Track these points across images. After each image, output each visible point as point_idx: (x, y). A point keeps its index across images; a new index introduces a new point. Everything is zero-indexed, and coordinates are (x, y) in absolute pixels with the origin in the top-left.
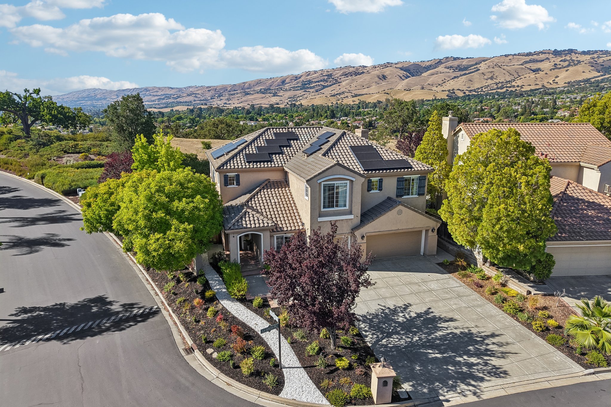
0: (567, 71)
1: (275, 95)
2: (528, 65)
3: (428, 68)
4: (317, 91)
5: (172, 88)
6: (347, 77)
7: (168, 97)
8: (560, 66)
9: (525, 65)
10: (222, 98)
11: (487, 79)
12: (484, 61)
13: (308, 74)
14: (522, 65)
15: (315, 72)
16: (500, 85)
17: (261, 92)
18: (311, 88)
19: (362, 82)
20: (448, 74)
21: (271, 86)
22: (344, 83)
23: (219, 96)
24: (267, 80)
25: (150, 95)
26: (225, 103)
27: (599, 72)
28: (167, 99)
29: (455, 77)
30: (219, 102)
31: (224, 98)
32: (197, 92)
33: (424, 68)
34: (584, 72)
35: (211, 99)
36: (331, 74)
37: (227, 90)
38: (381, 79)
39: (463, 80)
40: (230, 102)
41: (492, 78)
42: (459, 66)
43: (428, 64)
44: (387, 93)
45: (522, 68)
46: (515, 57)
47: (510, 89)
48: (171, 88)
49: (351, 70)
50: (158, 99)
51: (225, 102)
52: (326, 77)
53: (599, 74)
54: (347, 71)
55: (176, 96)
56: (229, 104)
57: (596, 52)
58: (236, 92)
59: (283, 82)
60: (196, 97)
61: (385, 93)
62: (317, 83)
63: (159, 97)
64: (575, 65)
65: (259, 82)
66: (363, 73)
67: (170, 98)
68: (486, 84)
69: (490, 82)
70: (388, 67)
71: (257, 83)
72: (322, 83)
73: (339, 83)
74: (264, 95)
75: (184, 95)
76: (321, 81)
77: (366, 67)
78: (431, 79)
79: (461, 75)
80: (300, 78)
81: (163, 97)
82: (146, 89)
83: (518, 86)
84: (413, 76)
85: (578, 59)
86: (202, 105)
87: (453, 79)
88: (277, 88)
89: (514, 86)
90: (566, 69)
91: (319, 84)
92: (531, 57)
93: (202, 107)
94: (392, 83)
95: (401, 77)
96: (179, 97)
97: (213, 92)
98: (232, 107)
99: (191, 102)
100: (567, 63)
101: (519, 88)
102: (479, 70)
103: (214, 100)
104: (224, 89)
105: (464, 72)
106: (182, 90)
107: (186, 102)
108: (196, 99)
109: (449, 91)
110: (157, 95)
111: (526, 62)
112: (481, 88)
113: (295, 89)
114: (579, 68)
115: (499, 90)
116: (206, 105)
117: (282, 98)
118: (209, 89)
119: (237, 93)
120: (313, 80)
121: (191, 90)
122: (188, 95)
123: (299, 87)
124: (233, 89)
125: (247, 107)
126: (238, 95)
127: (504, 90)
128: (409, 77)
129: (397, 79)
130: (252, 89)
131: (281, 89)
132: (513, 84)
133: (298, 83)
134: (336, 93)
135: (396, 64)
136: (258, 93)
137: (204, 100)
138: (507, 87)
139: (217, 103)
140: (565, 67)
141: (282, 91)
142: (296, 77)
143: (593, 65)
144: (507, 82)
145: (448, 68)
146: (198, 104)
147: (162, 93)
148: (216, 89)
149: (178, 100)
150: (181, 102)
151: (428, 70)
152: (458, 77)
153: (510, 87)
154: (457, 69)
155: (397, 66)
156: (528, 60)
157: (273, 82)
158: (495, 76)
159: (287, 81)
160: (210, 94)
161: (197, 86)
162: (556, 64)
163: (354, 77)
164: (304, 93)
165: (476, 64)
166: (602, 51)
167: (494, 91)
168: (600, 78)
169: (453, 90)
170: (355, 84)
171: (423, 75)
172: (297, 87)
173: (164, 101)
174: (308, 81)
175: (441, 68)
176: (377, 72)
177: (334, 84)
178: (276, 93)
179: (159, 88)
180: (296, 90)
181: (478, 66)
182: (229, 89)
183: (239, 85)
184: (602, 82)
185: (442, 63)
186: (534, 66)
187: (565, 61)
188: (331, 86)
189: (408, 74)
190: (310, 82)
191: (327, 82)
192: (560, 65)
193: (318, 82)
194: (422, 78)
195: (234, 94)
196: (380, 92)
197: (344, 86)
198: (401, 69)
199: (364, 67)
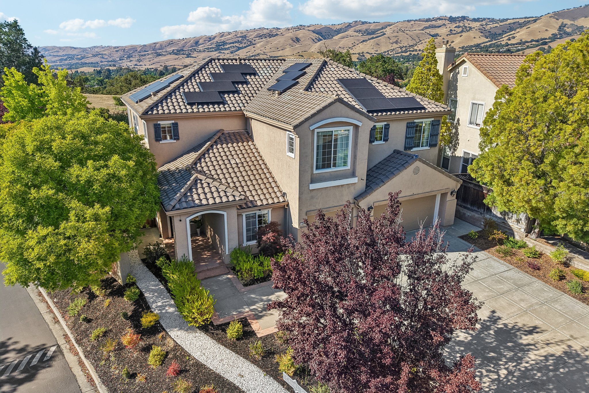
0: (461, 36)
1: (189, 56)
2: (428, 31)
3: (338, 32)
4: (232, 53)
5: (75, 48)
6: (262, 39)
7: (72, 57)
8: (455, 32)
9: (425, 31)
10: (131, 59)
11: (392, 43)
12: (389, 25)
13: (222, 35)
14: (422, 30)
15: (229, 33)
16: (404, 49)
17: (173, 53)
18: (226, 49)
19: (276, 44)
20: (358, 38)
21: (184, 47)
22: (258, 45)
23: (129, 57)
24: (179, 40)
25: (50, 55)
26: (136, 65)
27: (487, 38)
28: (70, 60)
29: (364, 41)
30: (129, 64)
31: (134, 59)
32: (104, 53)
33: (335, 31)
34: (475, 38)
35: (120, 60)
36: (245, 36)
37: (136, 51)
38: (294, 41)
39: (371, 43)
40: (141, 63)
41: (396, 42)
42: (367, 30)
43: (338, 27)
44: (302, 56)
45: (423, 33)
46: (416, 22)
47: (413, 53)
48: (73, 48)
49: (265, 31)
50: (60, 60)
51: (136, 63)
52: (241, 39)
53: (487, 40)
54: (261, 33)
55: (80, 56)
56: (140, 65)
57: (484, 19)
58: (146, 53)
59: (197, 43)
60: (103, 58)
61: (299, 55)
62: (232, 45)
63: (61, 58)
64: (468, 31)
65: (171, 43)
66: (277, 35)
67: (73, 59)
68: (392, 48)
69: (395, 46)
70: (301, 29)
71: (169, 44)
72: (237, 45)
73: (254, 44)
74: (177, 57)
75: (90, 56)
76: (236, 42)
77: (280, 29)
78: (342, 43)
79: (369, 39)
80: (214, 38)
81: (65, 58)
82: (44, 49)
83: (420, 50)
84: (325, 39)
85: (470, 26)
86: (110, 66)
87: (362, 42)
88: (190, 49)
89: (416, 50)
90: (460, 34)
91: (234, 45)
92: (430, 23)
93: (111, 68)
94: (305, 46)
95: (313, 40)
96: (83, 58)
97: (122, 53)
98: (143, 68)
99: (97, 63)
100: (460, 29)
101: (421, 52)
102: (385, 34)
103: (124, 61)
104: (134, 49)
105: (372, 36)
106: (86, 50)
107: (92, 63)
108: (103, 60)
109: (359, 54)
110: (57, 56)
111: (426, 28)
112: (388, 51)
113: (209, 50)
114: (471, 34)
115: (403, 54)
116: (115, 66)
117: (196, 60)
118: (117, 49)
119: (148, 54)
120: (228, 42)
121: (96, 50)
122: (94, 56)
123: (213, 48)
124: (143, 50)
125: (160, 68)
126: (149, 56)
127: (408, 54)
128: (321, 40)
129: (310, 42)
130: (164, 50)
131: (195, 50)
132: (416, 48)
133: (212, 44)
134: (251, 55)
135: (308, 27)
136: (170, 54)
137: (112, 61)
138: (410, 51)
139: (126, 64)
140: (459, 33)
141: (195, 53)
142: (210, 38)
143: (482, 31)
144: (410, 46)
145: (357, 32)
146: (107, 65)
147: (63, 53)
148: (124, 50)
149: (83, 61)
150: (86, 63)
151: (338, 34)
152: (366, 41)
153: (413, 51)
154: (365, 33)
155: (309, 28)
156: (427, 25)
157: (186, 42)
158: (399, 41)
159: (201, 41)
160: (119, 54)
161: (104, 46)
162: (451, 30)
163: (268, 39)
164: (219, 54)
165: (382, 28)
166: (489, 19)
167: (399, 55)
168: (488, 44)
169: (363, 53)
170: (269, 46)
171: (334, 38)
172: (211, 48)
173: (66, 62)
174: (222, 42)
175: (350, 32)
176: (290, 34)
177: (249, 46)
178: (190, 54)
179: (60, 48)
180: (211, 51)
181: (384, 30)
182: (139, 50)
183: (150, 45)
184: (490, 47)
185: (352, 27)
186: (433, 31)
187: (459, 27)
188: (245, 47)
189: (321, 37)
190: (224, 43)
191: (241, 43)
192: (455, 30)
193: (233, 43)
194: (334, 41)
195: (145, 55)
196: (295, 54)
197: (259, 48)
198: (314, 32)
199: (278, 29)
